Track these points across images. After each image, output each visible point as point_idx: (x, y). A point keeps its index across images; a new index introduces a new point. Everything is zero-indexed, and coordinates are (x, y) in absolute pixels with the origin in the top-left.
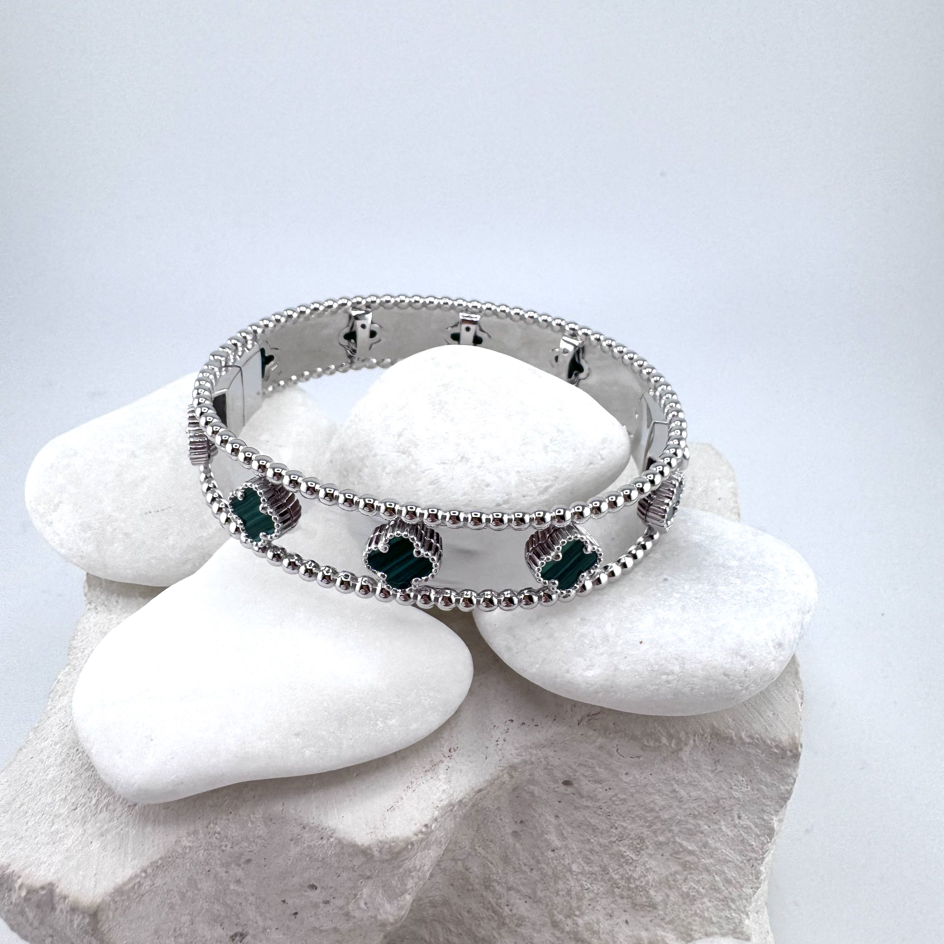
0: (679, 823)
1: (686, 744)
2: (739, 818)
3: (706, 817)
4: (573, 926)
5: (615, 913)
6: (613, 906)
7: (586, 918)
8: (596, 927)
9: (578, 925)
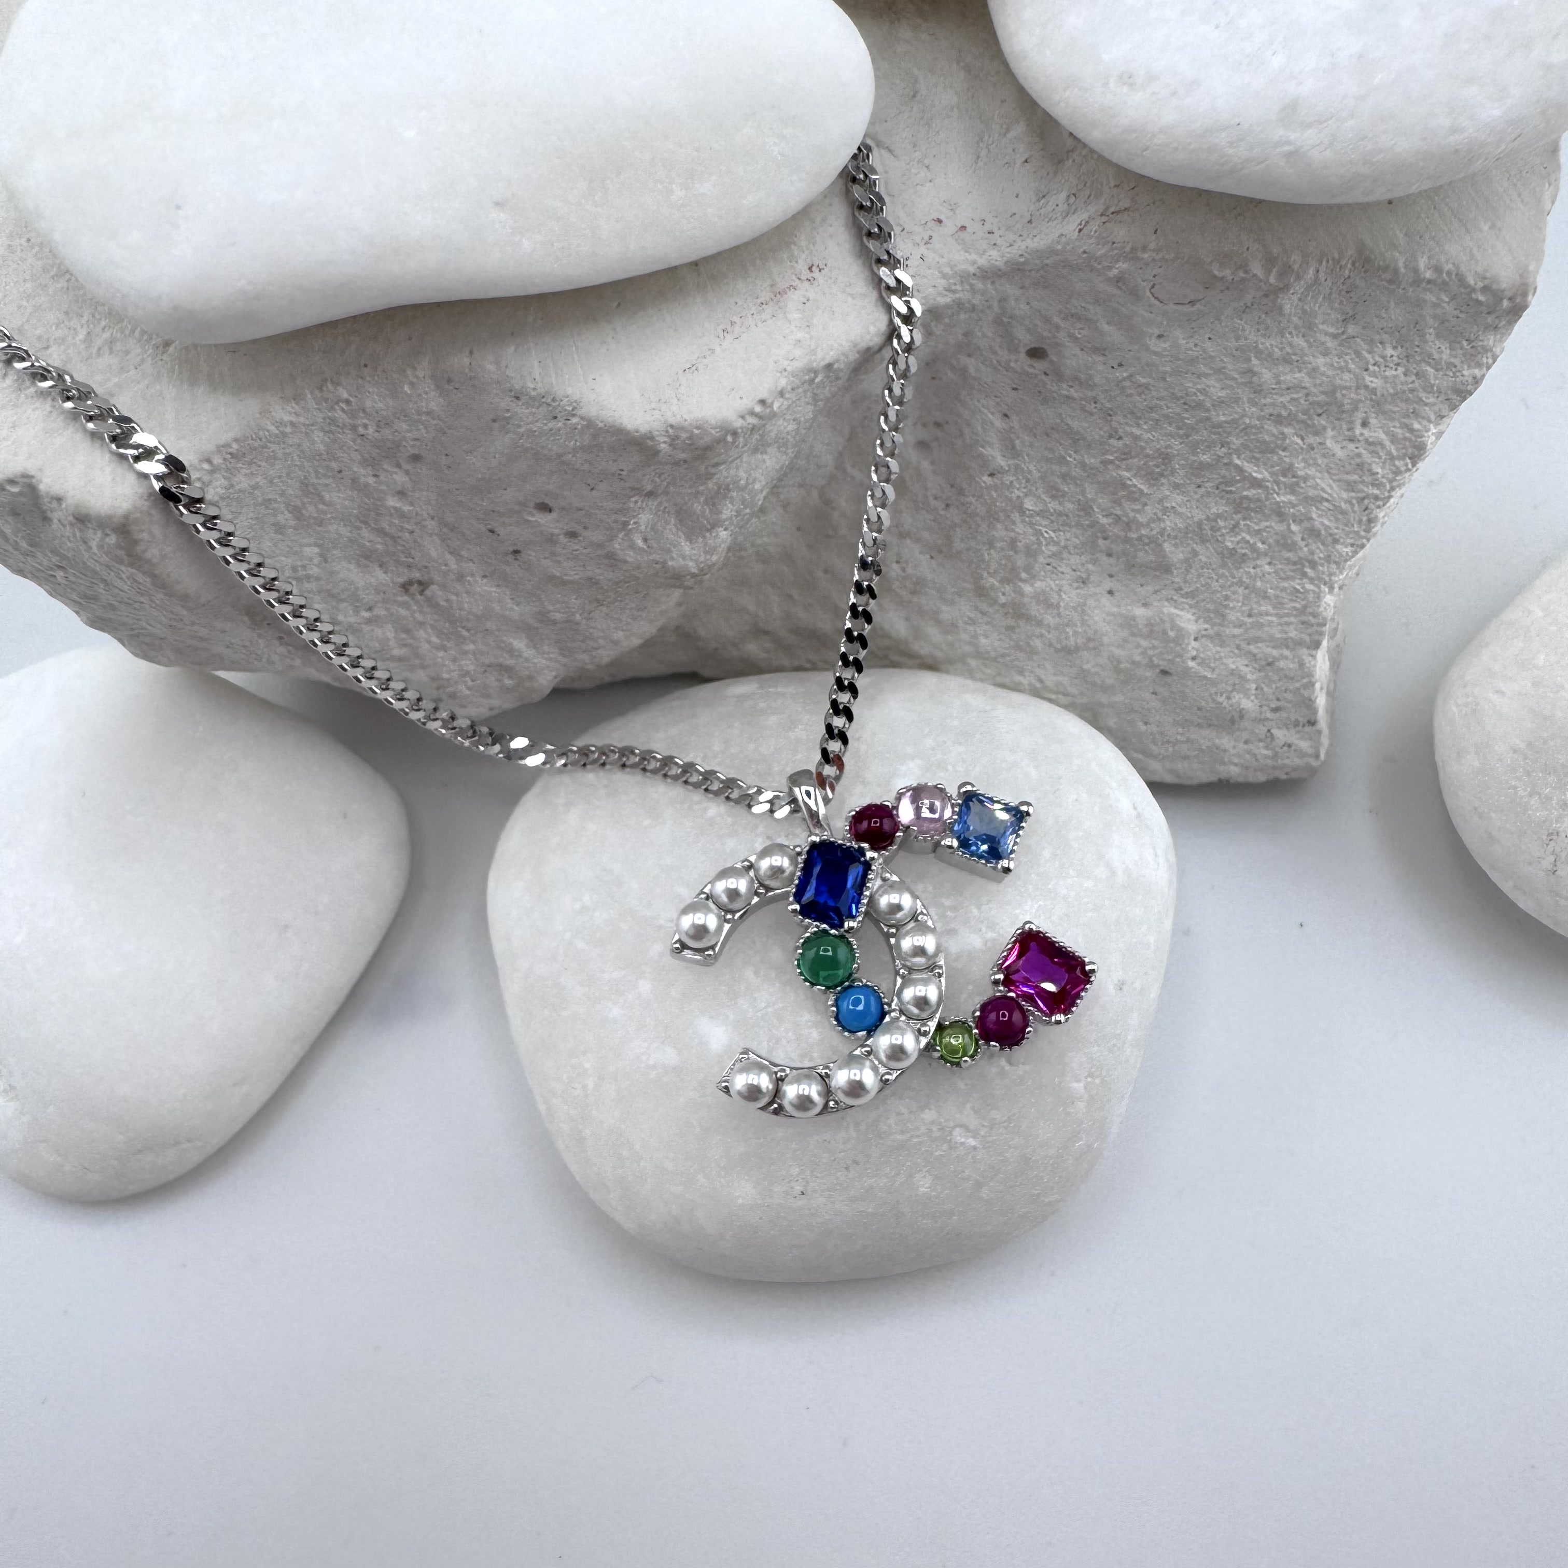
0: (1246, 429)
1: (1298, 278)
2: (1364, 424)
3: (1299, 422)
4: (1013, 595)
5: (1092, 578)
6: (1090, 567)
7: (1038, 584)
8: (1054, 598)
9: (1021, 594)
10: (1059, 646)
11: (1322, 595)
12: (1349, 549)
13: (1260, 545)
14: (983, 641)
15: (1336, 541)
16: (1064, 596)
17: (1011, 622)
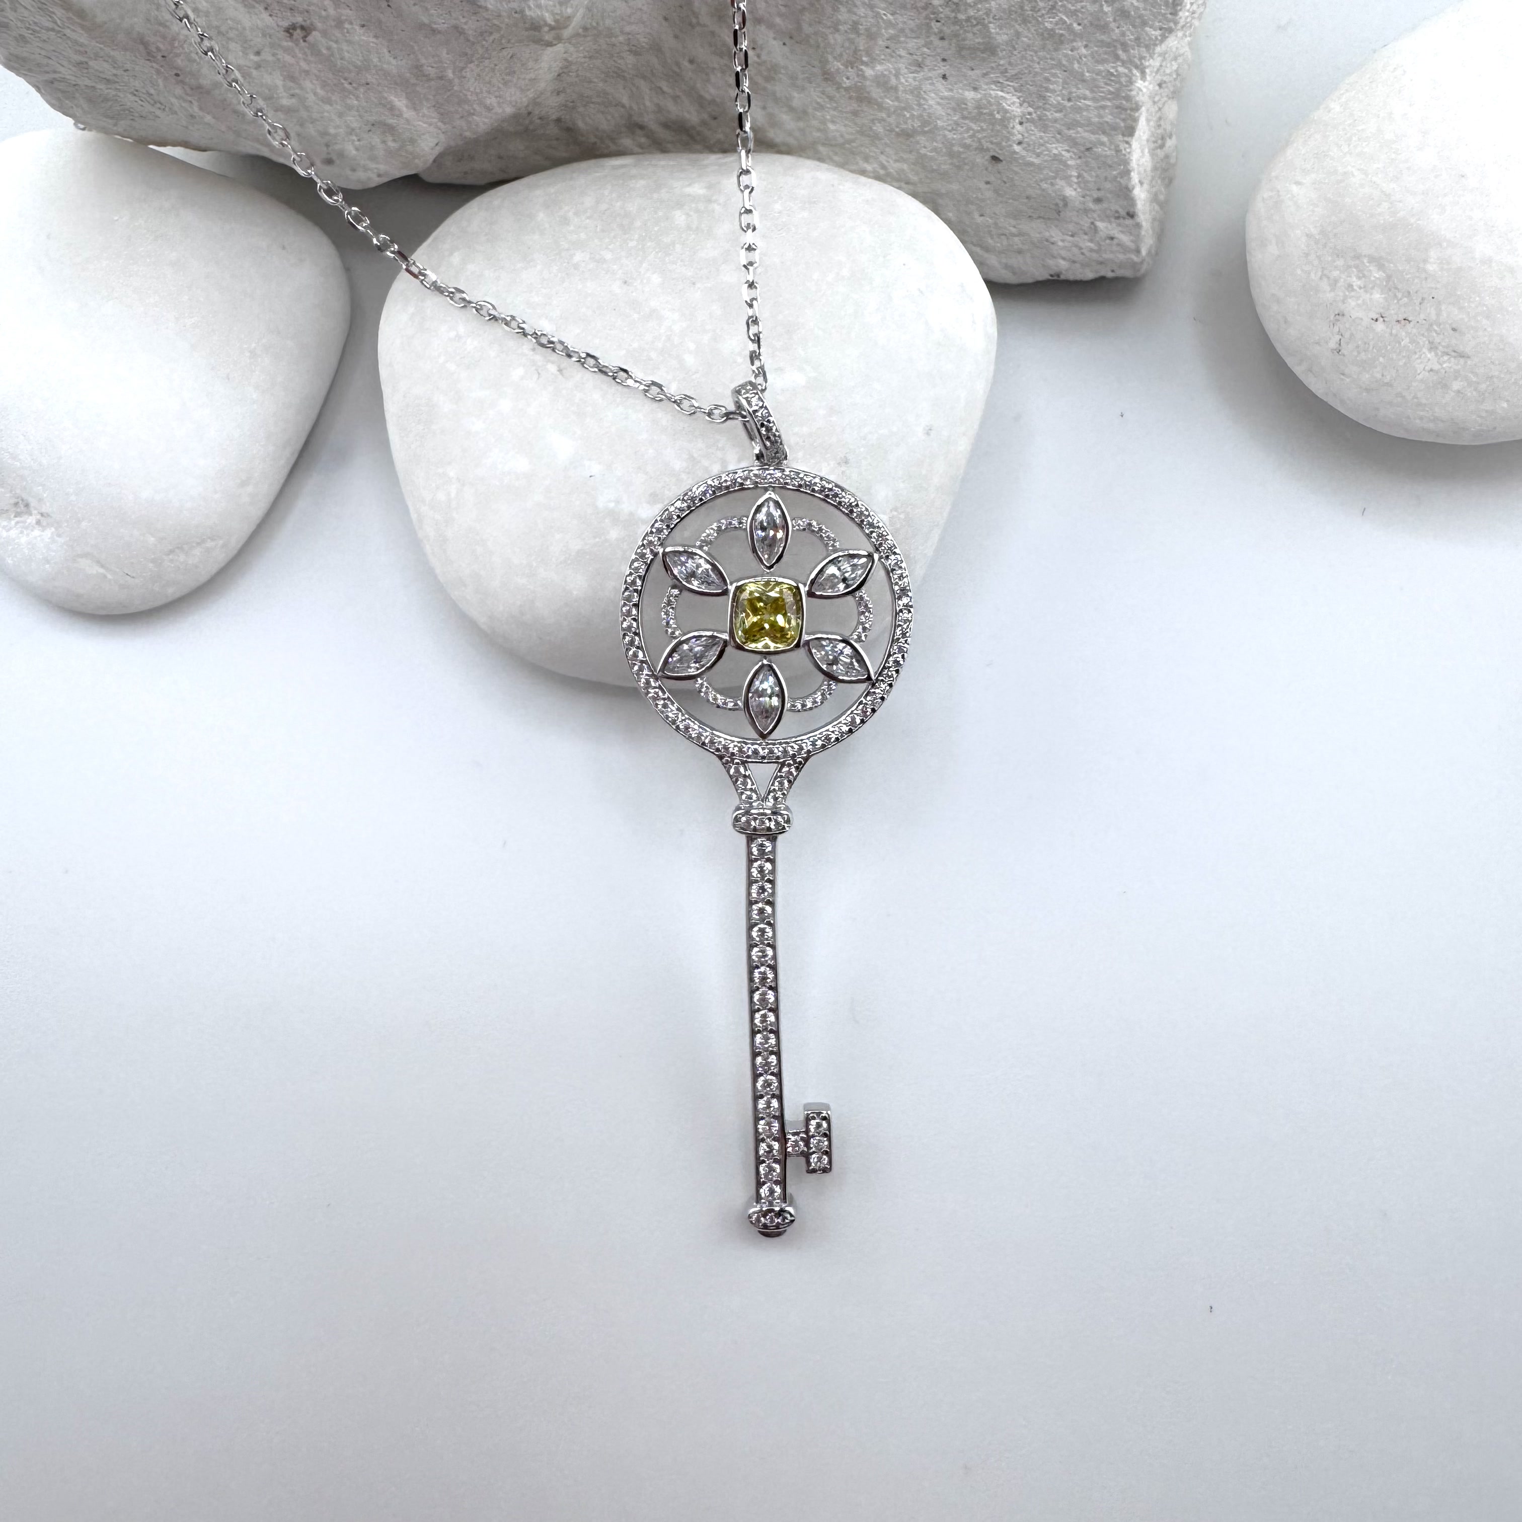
4: (856, 79)
5: (928, 62)
6: (925, 50)
7: (879, 67)
8: (893, 81)
9: (864, 77)
10: (897, 130)
11: (1134, 78)
12: (1158, 33)
13: (1075, 25)
14: (831, 127)
15: (1144, 23)
16: (903, 80)
17: (855, 106)
